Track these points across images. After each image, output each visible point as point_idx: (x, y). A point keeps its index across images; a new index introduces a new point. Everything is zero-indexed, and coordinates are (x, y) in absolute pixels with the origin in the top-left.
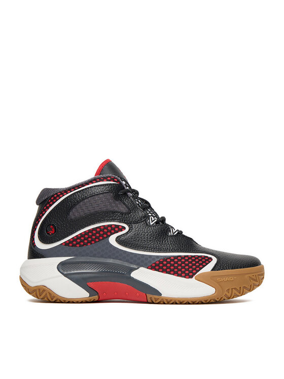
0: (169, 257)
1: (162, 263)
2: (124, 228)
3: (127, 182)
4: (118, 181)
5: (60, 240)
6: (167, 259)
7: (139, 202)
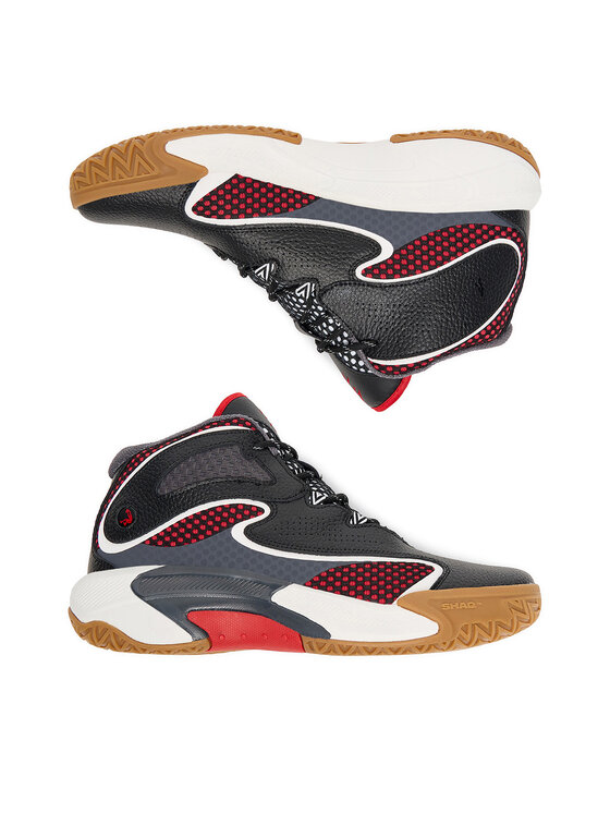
0: (348, 565)
1: (333, 574)
2: (262, 511)
3: (271, 430)
4: (252, 426)
5: (141, 535)
6: (343, 567)
7: (293, 466)
